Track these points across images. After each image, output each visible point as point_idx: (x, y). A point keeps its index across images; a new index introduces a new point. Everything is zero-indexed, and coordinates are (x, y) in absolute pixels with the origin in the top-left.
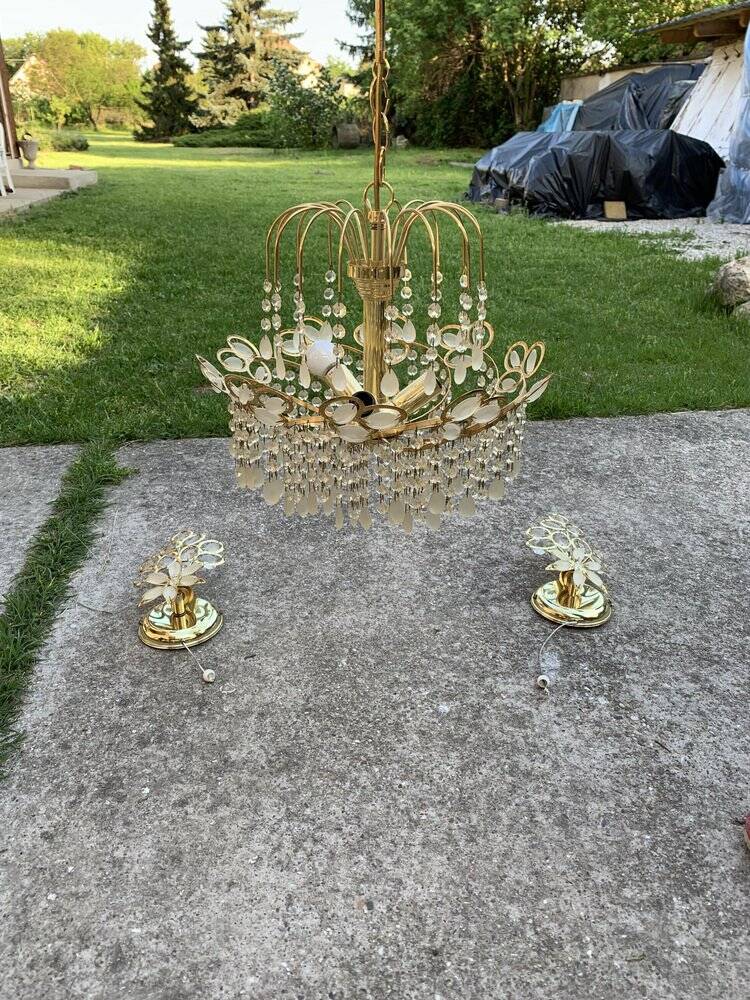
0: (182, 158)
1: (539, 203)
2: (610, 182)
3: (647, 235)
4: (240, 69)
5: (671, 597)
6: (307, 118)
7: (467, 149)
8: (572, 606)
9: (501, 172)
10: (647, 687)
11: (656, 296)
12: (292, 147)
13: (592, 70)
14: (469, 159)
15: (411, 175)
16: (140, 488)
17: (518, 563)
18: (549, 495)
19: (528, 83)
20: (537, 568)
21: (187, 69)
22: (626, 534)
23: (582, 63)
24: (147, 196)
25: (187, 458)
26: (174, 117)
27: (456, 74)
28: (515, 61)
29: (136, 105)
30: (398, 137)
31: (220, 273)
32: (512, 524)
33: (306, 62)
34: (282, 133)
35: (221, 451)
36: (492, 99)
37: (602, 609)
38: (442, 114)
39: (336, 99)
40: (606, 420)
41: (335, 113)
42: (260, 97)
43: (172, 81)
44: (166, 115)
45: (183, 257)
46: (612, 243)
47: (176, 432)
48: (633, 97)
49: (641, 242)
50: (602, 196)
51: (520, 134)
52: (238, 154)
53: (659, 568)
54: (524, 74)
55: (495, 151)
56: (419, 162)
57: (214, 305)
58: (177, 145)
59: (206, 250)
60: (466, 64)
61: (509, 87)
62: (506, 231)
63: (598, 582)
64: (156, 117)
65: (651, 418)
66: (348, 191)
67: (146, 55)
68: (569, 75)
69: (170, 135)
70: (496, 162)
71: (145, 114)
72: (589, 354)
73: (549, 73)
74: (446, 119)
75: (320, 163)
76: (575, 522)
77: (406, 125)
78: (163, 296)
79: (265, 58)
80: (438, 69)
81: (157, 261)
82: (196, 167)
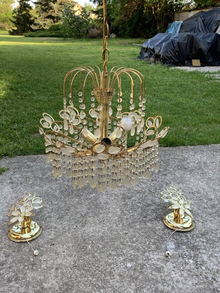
0: (28, 41)
1: (167, 60)
2: (194, 52)
3: (208, 73)
4: (51, 8)
5: (218, 218)
6: (77, 26)
7: (139, 39)
8: (179, 223)
9: (152, 48)
10: (208, 255)
11: (212, 97)
12: (71, 37)
13: (186, 10)
14: (140, 43)
15: (118, 49)
16: (9, 176)
17: (159, 205)
18: (171, 177)
19: (162, 14)
20: (166, 207)
21: (30, 8)
22: (200, 193)
23: (182, 7)
24: (14, 57)
25: (28, 163)
26: (25, 26)
27: (134, 11)
28: (157, 6)
29: (10, 21)
30: (112, 34)
31: (42, 88)
32: (156, 189)
33: (76, 6)
34: (67, 32)
35: (42, 160)
36: (148, 20)
37: (191, 224)
38: (129, 26)
39: (88, 19)
40: (192, 147)
41: (87, 25)
42: (58, 18)
43: (24, 12)
44: (22, 25)
45: (28, 81)
46: (195, 76)
47: (24, 153)
48: (202, 20)
49: (206, 75)
50: (191, 57)
51: (159, 34)
52: (50, 40)
53: (213, 207)
54: (160, 11)
55: (149, 40)
56: (120, 44)
57: (40, 101)
58: (26, 36)
59: (36, 79)
60: (138, 7)
61: (155, 16)
62: (154, 71)
63: (189, 213)
64: (18, 26)
65: (210, 146)
66: (93, 55)
67: (14, 3)
68: (177, 11)
69: (23, 33)
70: (150, 45)
71: (14, 24)
72: (186, 120)
73: (170, 10)
74: (130, 27)
75: (82, 44)
76: (181, 188)
77: (115, 29)
78: (20, 97)
79: (61, 4)
80: (127, 9)
81: (18, 83)
82: (33, 45)
